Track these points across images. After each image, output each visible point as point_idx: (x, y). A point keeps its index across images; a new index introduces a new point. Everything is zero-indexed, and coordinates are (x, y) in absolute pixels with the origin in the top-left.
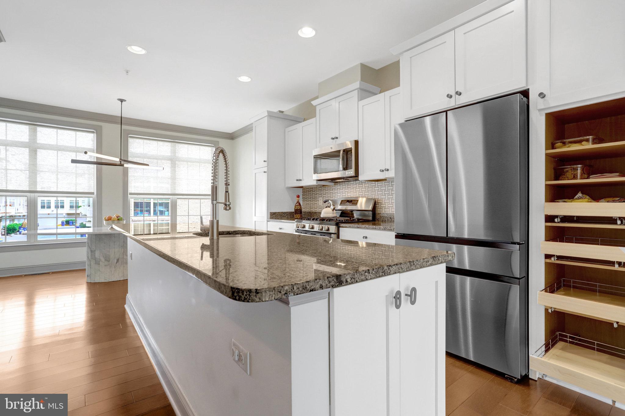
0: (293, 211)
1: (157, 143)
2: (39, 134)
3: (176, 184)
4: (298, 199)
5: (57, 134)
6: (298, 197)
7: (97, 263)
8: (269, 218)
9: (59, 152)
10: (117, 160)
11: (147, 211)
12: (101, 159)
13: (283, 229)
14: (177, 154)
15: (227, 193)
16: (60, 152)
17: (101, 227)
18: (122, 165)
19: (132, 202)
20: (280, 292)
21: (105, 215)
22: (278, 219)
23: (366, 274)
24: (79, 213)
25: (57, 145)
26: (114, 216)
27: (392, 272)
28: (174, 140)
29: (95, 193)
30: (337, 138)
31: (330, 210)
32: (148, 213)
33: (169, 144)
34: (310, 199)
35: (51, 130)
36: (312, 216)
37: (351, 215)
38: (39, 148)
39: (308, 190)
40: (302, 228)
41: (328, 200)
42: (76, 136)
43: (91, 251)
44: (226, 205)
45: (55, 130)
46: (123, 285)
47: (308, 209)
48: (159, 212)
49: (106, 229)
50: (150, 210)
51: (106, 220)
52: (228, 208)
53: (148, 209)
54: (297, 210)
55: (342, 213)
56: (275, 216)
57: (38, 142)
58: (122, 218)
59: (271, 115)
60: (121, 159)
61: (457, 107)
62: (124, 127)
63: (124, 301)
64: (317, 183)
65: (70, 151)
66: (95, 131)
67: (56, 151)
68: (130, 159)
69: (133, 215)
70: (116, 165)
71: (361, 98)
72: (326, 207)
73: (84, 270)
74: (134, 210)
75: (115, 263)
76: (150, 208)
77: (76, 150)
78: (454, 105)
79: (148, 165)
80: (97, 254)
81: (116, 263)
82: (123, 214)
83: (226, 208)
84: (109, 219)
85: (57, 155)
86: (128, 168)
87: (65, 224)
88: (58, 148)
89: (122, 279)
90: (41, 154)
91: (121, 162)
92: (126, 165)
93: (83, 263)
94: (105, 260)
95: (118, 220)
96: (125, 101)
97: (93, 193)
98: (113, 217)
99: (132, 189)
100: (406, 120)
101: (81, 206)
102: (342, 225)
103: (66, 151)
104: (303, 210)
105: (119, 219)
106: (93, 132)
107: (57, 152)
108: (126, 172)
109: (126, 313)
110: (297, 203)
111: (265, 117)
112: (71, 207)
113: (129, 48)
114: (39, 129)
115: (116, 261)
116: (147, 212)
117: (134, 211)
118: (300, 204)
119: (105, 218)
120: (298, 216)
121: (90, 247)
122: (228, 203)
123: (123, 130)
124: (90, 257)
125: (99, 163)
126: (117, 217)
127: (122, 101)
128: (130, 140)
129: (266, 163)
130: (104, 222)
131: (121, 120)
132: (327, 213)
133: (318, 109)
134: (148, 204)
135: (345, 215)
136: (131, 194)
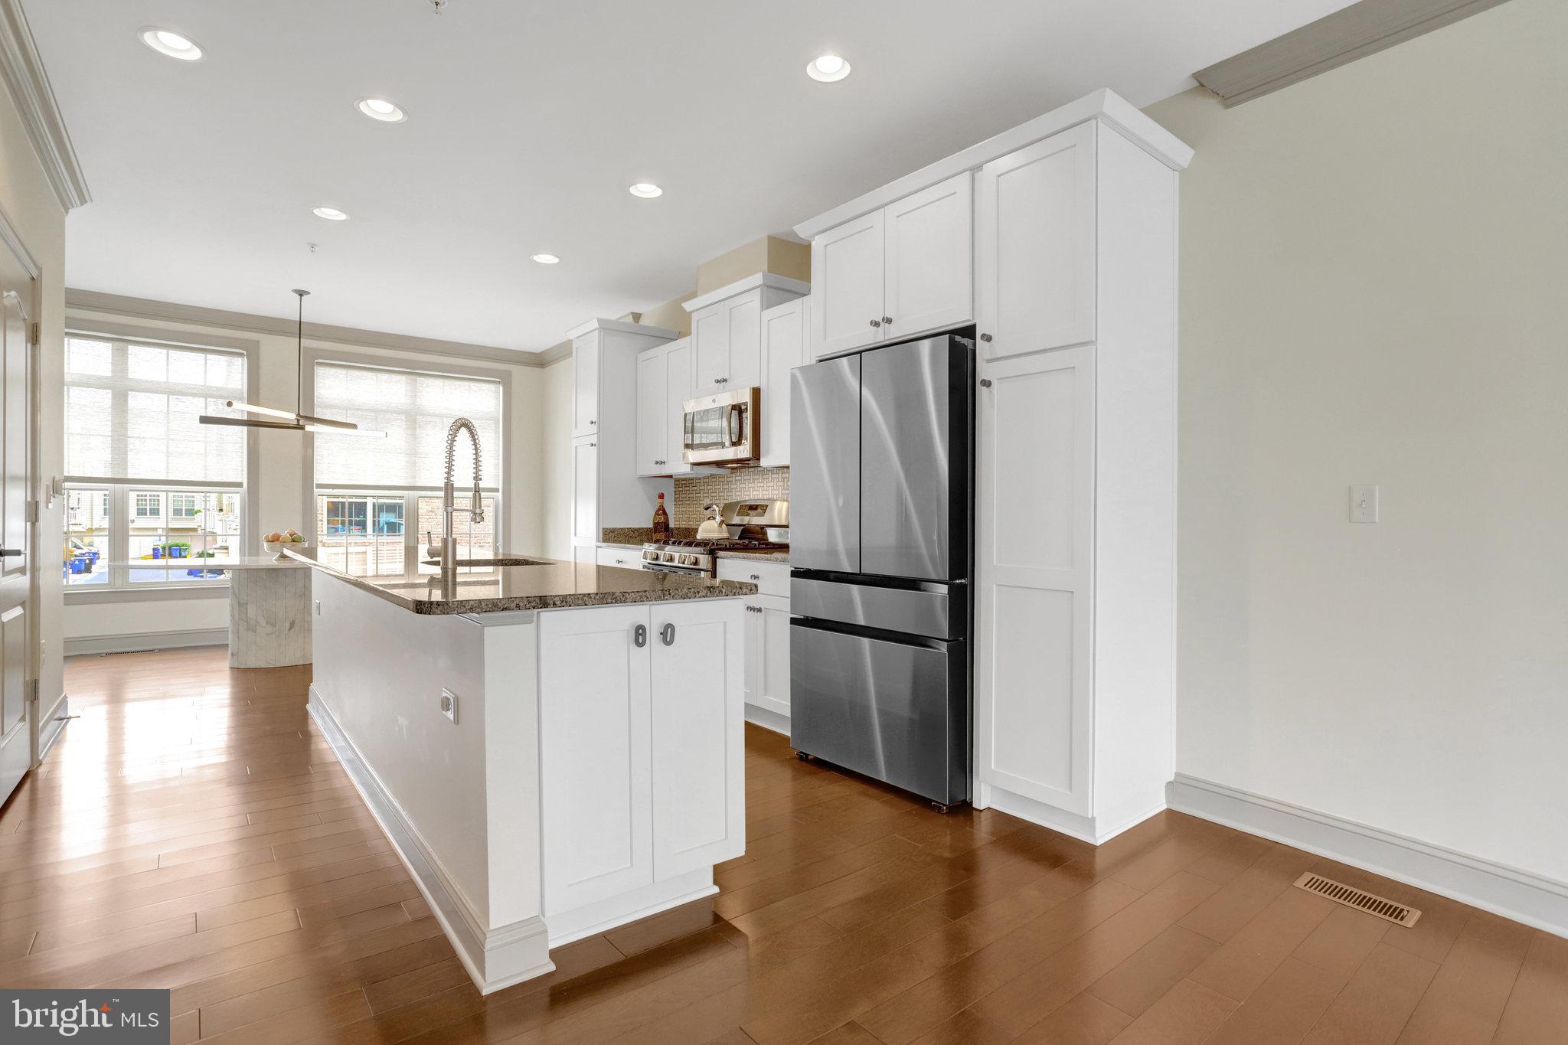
0: (651, 526)
1: (377, 377)
2: (131, 360)
3: (418, 465)
4: (660, 501)
5: (168, 359)
6: (661, 496)
7: (252, 628)
8: (601, 540)
9: (172, 398)
10: (290, 416)
11: (358, 523)
12: (258, 415)
13: (626, 562)
14: (418, 400)
15: (477, 494)
16: (175, 397)
17: (257, 555)
18: (302, 428)
19: (322, 504)
20: (464, 606)
21: (266, 530)
22: (620, 542)
23: (585, 598)
24: (196, 527)
25: (167, 382)
26: (285, 534)
27: (629, 600)
28: (413, 370)
29: (245, 485)
30: (725, 380)
31: (713, 524)
32: (361, 527)
33: (403, 378)
34: (688, 502)
35: (157, 350)
36: (686, 537)
37: (760, 536)
38: (132, 390)
39: (685, 482)
40: (668, 561)
41: (712, 504)
42: (206, 363)
43: (240, 605)
44: (475, 514)
45: (164, 351)
46: (303, 672)
47: (685, 523)
48: (385, 526)
49: (269, 559)
50: (366, 521)
51: (268, 541)
52: (478, 520)
53: (361, 518)
54: (658, 523)
55: (743, 531)
56: (612, 536)
57: (130, 376)
58: (300, 538)
59: (607, 328)
60: (298, 415)
61: (888, 342)
62: (305, 342)
63: (305, 698)
64: (692, 469)
65: (194, 395)
66: (245, 352)
67: (165, 396)
68: (318, 413)
69: (325, 532)
70: (289, 428)
71: (767, 305)
72: (709, 519)
73: (226, 646)
74: (328, 521)
75: (287, 628)
76: (365, 516)
77: (207, 394)
78: (882, 339)
79: (354, 426)
80: (252, 611)
81: (290, 629)
82: (304, 529)
83: (475, 519)
84: (275, 539)
85: (168, 404)
86: (313, 433)
87: (162, 555)
88: (171, 391)
89: (301, 663)
90: (135, 401)
91: (298, 420)
92: (308, 428)
93: (222, 631)
94: (268, 622)
95: (293, 541)
96: (308, 293)
97: (240, 485)
98: (283, 535)
99: (321, 476)
100: (819, 358)
101: (200, 511)
102: (721, 553)
103: (185, 396)
104: (672, 525)
105: (295, 540)
106: (241, 355)
107: (168, 398)
108: (309, 441)
109: (309, 717)
110: (660, 509)
111: (595, 330)
112: (177, 512)
113: (316, 211)
114: (132, 349)
115: (288, 625)
116: (358, 527)
117: (328, 523)
118: (665, 513)
119: (267, 537)
120: (661, 536)
121: (237, 594)
122: (478, 511)
123: (304, 348)
124: (237, 616)
125: (253, 423)
126: (291, 535)
127: (301, 294)
128: (320, 371)
129: (595, 426)
130: (265, 544)
131: (300, 329)
132: (709, 531)
133: (695, 317)
134: (361, 508)
135: (750, 535)
136: (320, 486)
